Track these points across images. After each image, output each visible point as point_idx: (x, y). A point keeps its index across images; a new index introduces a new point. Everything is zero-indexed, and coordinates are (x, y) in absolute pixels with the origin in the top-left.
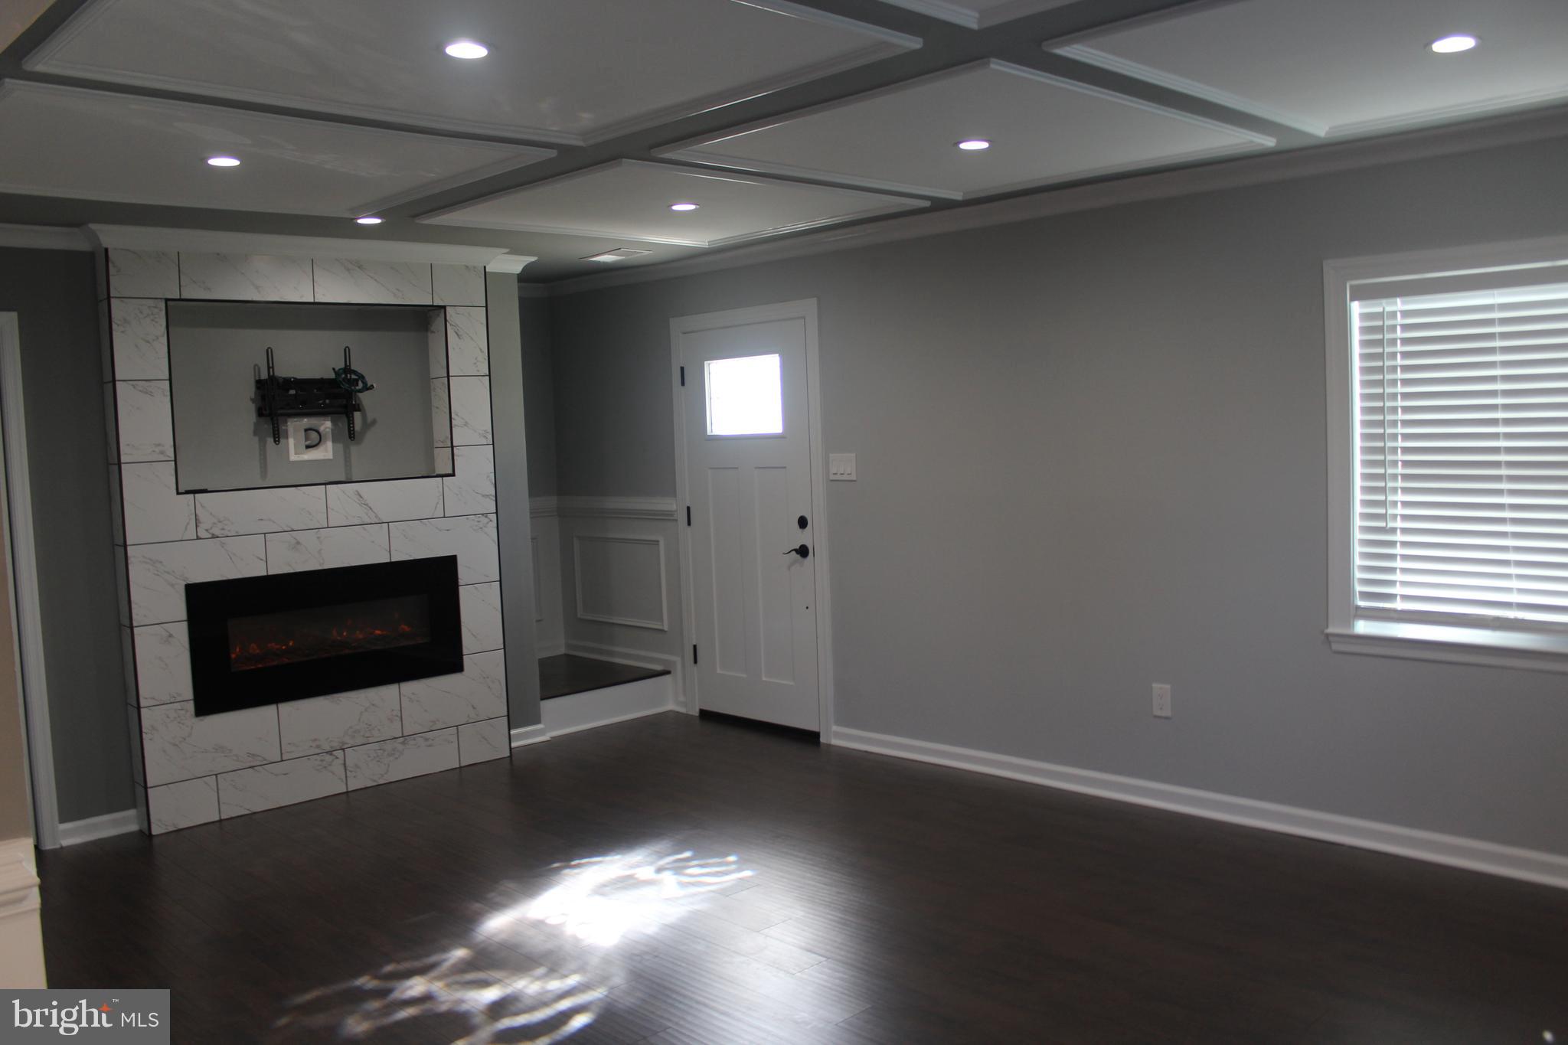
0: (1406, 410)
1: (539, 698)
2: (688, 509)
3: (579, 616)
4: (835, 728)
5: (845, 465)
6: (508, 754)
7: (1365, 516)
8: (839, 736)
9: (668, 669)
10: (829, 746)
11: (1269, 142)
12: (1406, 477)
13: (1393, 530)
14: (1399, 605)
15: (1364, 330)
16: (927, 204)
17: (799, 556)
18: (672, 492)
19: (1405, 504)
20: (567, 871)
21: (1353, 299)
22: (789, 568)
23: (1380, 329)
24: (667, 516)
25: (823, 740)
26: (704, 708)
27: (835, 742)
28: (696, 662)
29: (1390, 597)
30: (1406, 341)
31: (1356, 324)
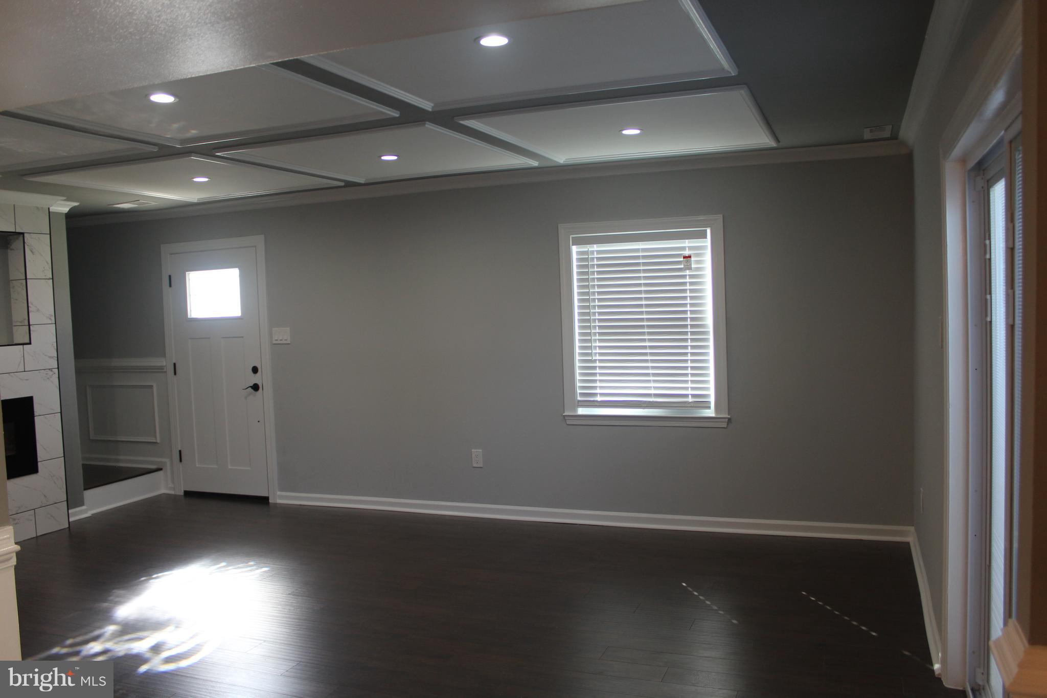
0: (600, 300)
1: (83, 489)
2: (175, 364)
3: (91, 438)
4: (279, 493)
5: (283, 335)
6: (68, 526)
7: (581, 354)
8: (281, 498)
9: (161, 467)
10: (276, 504)
11: (535, 164)
12: (600, 334)
13: (595, 361)
14: (599, 399)
15: (579, 260)
16: (342, 184)
17: (252, 390)
18: (164, 355)
19: (600, 347)
20: (152, 581)
21: (573, 245)
22: (246, 398)
23: (587, 260)
24: (160, 370)
25: (271, 501)
26: (187, 490)
27: (279, 501)
28: (181, 461)
29: (595, 395)
30: (599, 266)
31: (575, 257)
